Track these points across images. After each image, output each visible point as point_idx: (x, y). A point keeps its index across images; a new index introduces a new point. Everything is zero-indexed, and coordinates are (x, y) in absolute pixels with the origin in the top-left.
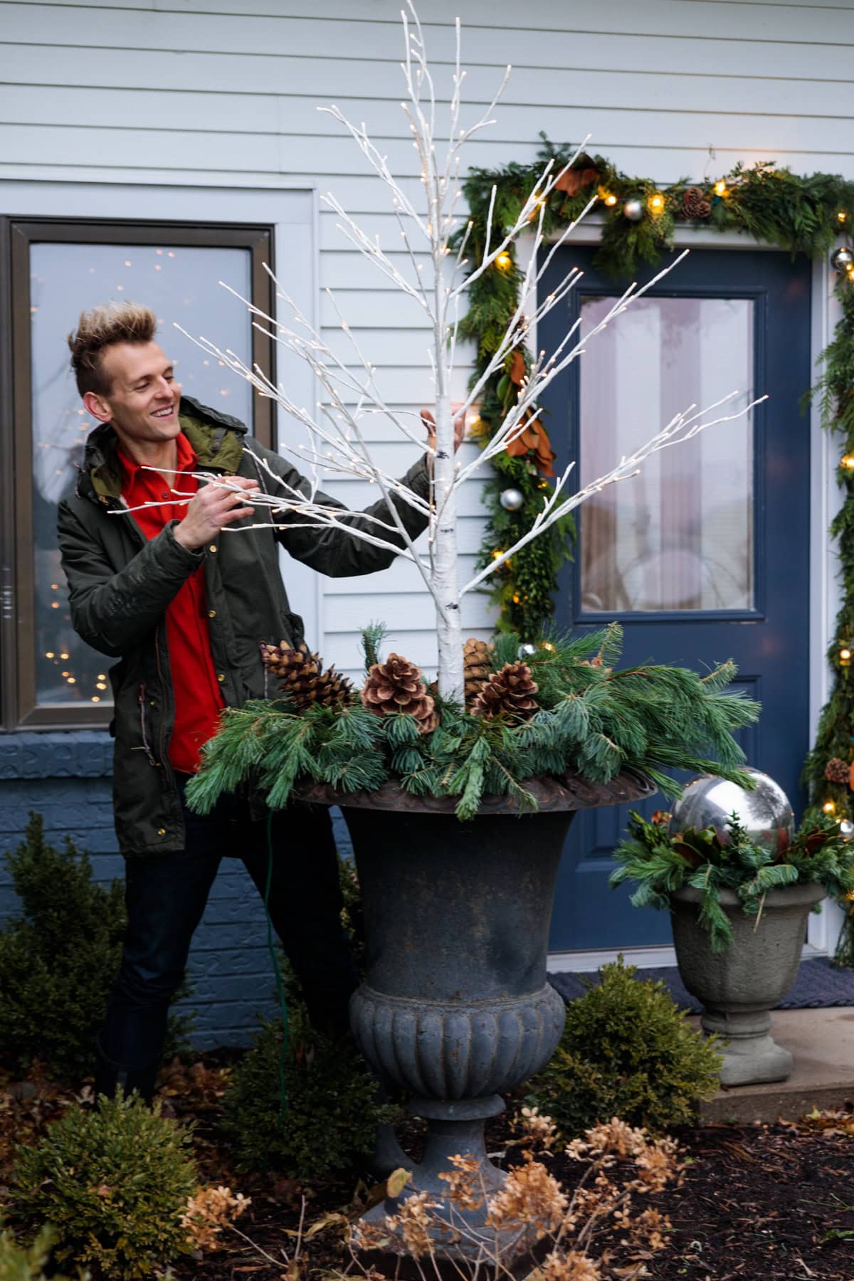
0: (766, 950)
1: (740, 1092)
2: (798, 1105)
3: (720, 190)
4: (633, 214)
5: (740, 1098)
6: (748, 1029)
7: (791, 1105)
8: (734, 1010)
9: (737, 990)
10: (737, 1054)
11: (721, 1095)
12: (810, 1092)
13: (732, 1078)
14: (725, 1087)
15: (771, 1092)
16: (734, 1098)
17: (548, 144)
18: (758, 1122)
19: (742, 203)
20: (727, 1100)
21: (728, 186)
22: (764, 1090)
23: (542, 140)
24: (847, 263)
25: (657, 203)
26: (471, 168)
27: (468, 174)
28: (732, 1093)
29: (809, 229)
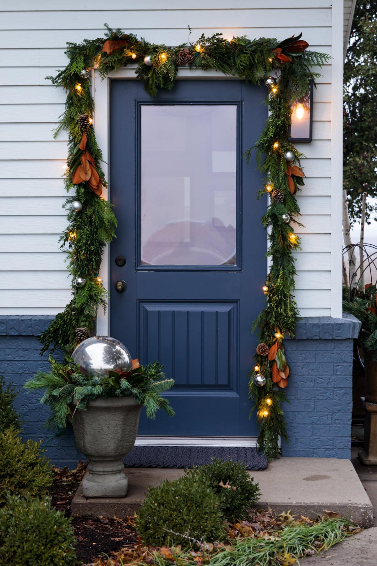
0: (102, 429)
1: (93, 501)
2: (126, 510)
3: (198, 48)
4: (148, 62)
5: (93, 504)
6: (101, 469)
7: (122, 510)
8: (94, 459)
9: (90, 449)
10: (96, 482)
11: (84, 501)
12: (132, 504)
13: (90, 494)
14: (87, 498)
15: (111, 502)
16: (90, 503)
17: (110, 30)
18: (101, 517)
19: (210, 55)
20: (86, 504)
21: (202, 47)
22: (107, 501)
23: (106, 28)
24: (272, 84)
25: (163, 57)
26: (67, 43)
27: (67, 46)
28: (89, 501)
29: (242, 67)
